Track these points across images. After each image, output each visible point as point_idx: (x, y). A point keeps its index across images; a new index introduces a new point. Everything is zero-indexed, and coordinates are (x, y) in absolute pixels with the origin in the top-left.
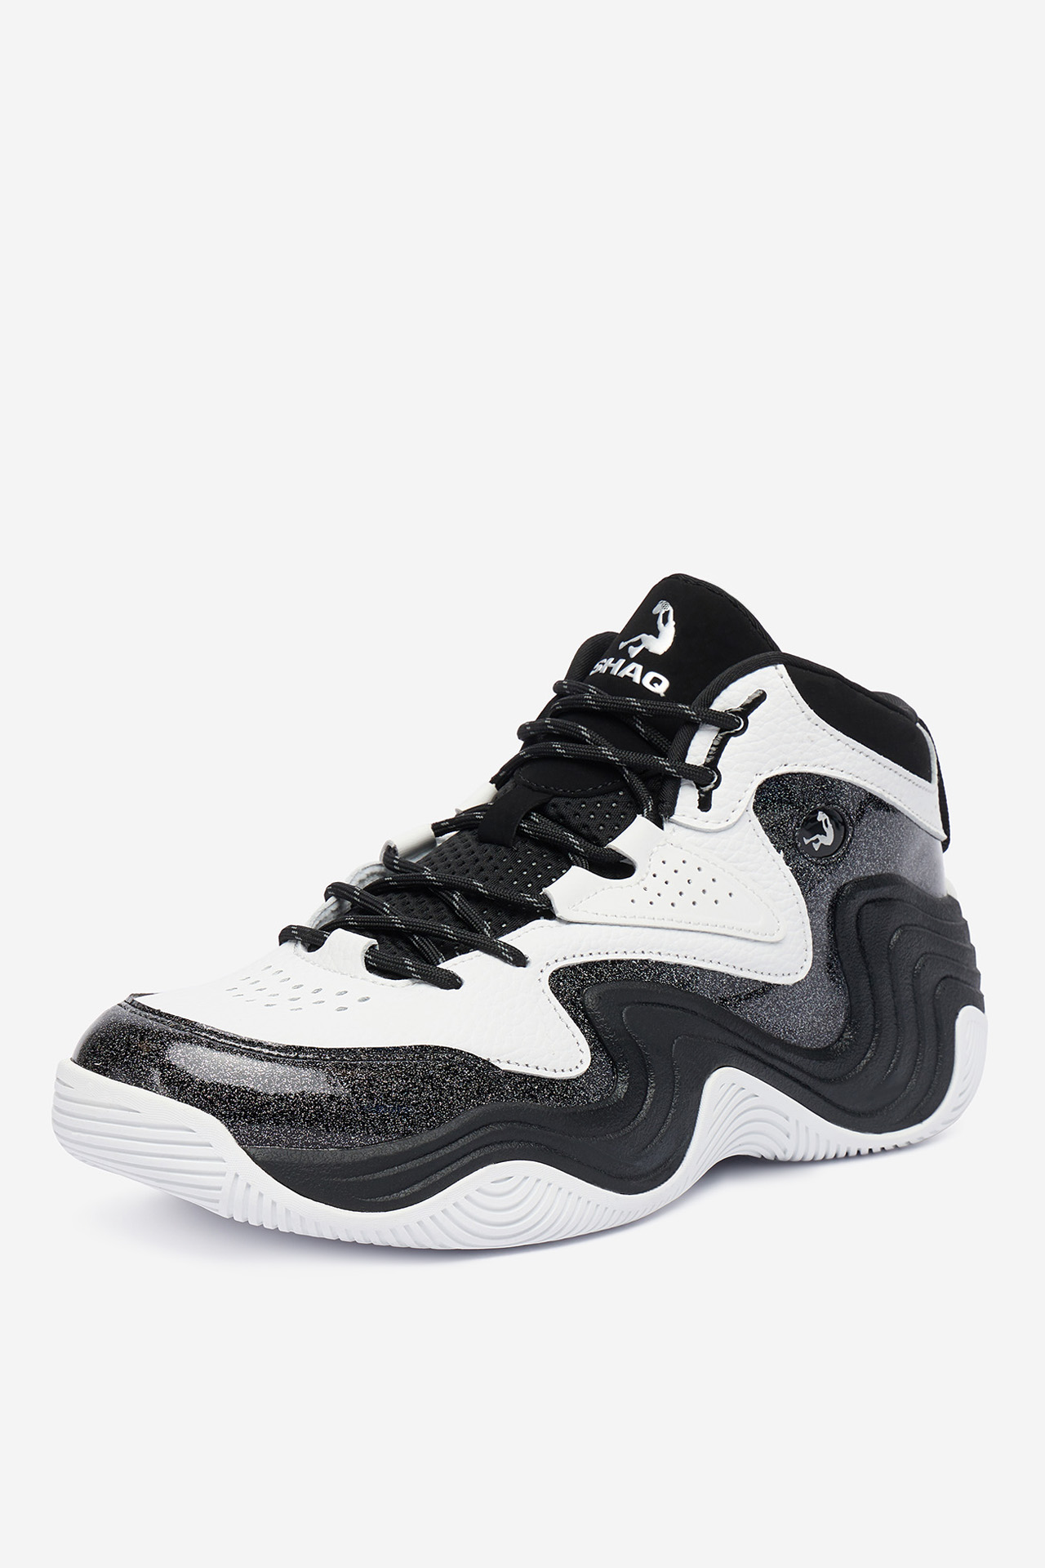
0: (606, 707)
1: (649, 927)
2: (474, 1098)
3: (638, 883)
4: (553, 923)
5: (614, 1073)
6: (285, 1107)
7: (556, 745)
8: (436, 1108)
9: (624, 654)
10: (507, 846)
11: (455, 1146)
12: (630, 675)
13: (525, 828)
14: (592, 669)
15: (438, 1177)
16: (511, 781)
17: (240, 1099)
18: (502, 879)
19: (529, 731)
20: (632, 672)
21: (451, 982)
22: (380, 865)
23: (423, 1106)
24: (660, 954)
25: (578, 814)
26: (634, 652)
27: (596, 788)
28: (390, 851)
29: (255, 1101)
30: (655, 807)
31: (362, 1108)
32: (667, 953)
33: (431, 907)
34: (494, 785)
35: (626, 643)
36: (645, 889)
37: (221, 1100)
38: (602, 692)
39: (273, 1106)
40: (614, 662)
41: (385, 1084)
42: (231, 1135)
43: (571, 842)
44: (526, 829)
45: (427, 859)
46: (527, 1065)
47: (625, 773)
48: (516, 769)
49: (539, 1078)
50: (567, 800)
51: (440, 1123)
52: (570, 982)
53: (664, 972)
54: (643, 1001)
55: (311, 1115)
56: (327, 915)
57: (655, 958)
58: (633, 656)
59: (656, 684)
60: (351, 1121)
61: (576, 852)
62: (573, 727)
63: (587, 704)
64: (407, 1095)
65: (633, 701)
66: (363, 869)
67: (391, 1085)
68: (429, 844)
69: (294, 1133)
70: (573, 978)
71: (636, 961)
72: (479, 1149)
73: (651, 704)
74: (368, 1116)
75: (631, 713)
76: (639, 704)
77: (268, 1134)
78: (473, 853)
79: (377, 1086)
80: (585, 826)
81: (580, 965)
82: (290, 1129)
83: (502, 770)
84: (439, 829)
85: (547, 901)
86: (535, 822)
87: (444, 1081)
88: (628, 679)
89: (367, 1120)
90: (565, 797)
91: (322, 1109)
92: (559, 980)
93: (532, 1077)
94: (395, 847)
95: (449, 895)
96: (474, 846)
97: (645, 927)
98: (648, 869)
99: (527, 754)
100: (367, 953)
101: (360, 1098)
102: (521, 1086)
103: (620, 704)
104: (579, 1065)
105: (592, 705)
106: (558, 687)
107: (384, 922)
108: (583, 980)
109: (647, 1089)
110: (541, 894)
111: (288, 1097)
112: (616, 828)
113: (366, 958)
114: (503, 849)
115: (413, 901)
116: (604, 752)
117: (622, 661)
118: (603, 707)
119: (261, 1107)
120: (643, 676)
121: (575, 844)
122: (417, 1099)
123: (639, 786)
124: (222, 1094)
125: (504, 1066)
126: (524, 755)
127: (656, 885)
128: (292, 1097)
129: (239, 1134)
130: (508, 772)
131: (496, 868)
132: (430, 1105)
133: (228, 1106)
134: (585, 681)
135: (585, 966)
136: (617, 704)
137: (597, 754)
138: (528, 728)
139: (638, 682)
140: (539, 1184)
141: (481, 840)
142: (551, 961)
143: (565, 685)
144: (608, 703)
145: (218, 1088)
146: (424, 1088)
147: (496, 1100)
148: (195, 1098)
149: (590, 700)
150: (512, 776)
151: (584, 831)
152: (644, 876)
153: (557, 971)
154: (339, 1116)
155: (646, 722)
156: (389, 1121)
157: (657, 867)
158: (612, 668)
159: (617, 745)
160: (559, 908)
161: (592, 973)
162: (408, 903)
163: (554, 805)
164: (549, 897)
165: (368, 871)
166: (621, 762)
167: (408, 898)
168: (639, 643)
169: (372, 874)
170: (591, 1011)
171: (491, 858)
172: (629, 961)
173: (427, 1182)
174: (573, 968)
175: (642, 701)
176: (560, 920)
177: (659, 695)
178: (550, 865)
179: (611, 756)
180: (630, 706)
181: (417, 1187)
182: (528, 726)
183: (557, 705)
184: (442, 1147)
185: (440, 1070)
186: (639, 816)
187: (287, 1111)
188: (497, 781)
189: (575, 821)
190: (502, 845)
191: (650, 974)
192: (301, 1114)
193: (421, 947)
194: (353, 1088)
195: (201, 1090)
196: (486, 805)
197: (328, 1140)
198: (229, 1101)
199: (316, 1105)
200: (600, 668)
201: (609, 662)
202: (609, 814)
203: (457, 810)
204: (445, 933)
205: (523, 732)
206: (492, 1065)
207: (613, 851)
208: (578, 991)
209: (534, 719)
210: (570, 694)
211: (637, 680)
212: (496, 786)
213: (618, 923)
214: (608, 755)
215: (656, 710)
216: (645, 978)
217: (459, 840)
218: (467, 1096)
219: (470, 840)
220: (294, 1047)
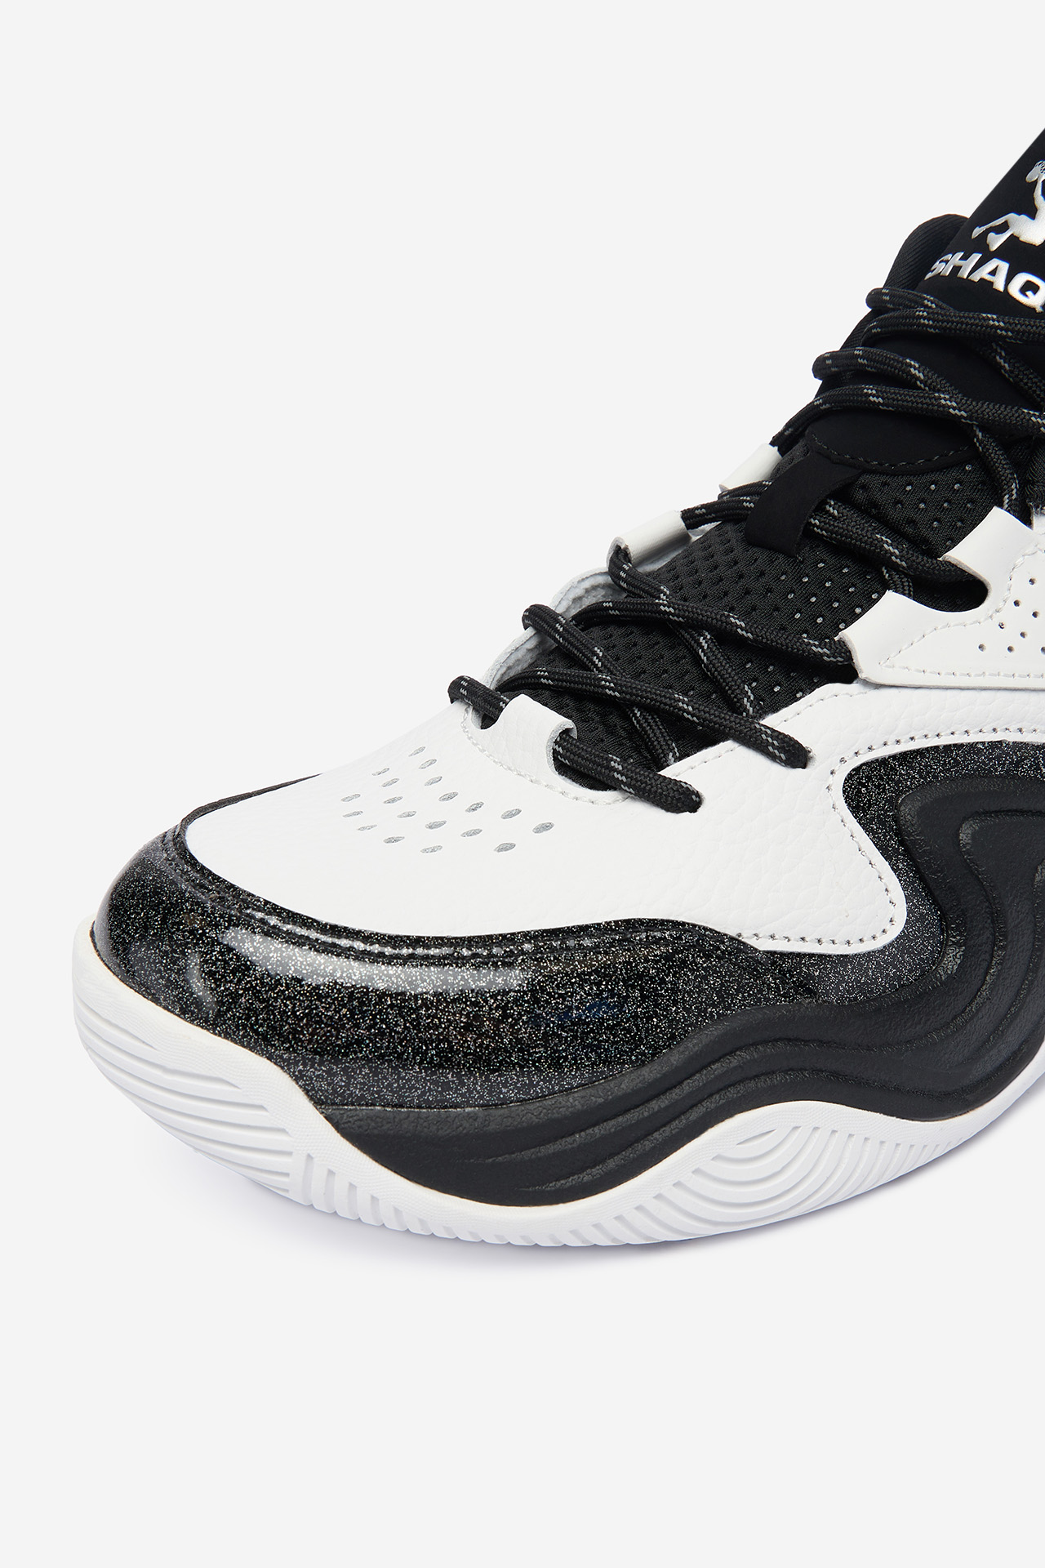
0: (950, 329)
1: (1006, 689)
2: (714, 1006)
3: (991, 617)
4: (854, 687)
5: (942, 930)
6: (388, 1047)
7: (870, 390)
8: (647, 1030)
9: (981, 245)
10: (788, 555)
11: (675, 1094)
12: (989, 278)
13: (815, 525)
14: (929, 270)
15: (648, 1144)
16: (801, 443)
17: (312, 1034)
18: (777, 609)
19: (830, 366)
20: (993, 273)
21: (684, 800)
22: (605, 573)
23: (624, 1029)
24: (1020, 730)
25: (900, 502)
26: (996, 241)
27: (929, 460)
28: (619, 555)
29: (337, 1038)
30: (1020, 491)
31: (519, 1041)
32: (1032, 728)
33: (667, 654)
34: (776, 448)
35: (984, 228)
36: (1001, 626)
37: (280, 1035)
38: (944, 306)
39: (367, 1046)
40: (964, 258)
41: (560, 996)
42: (300, 1090)
43: (886, 551)
44: (818, 527)
45: (670, 567)
46: (803, 939)
47: (977, 436)
48: (808, 425)
49: (822, 957)
50: (883, 479)
51: (653, 1055)
52: (878, 787)
53: (1026, 758)
54: (992, 809)
55: (432, 1058)
56: (520, 656)
57: (1012, 737)
58: (994, 247)
59: (1029, 293)
60: (501, 1064)
61: (894, 567)
62: (898, 362)
63: (919, 325)
64: (598, 1011)
65: (993, 320)
66: (579, 582)
67: (571, 996)
68: (680, 540)
69: (404, 1087)
70: (882, 778)
71: (983, 743)
72: (718, 1092)
73: (1021, 324)
74: (530, 1055)
75: (990, 338)
76: (1002, 324)
77: (361, 1089)
78: (736, 563)
79: (546, 1001)
80: (911, 522)
81: (894, 757)
82: (397, 1081)
83: (788, 425)
84: (692, 518)
85: (845, 651)
86: (832, 515)
87: (663, 981)
88: (986, 285)
89: (528, 1061)
90: (882, 473)
91: (451, 1047)
92: (860, 783)
93: (811, 955)
94: (626, 548)
95: (693, 638)
96: (738, 551)
97: (999, 689)
98: (1007, 593)
99: (824, 403)
100: (556, 742)
101: (516, 1024)
102: (793, 976)
103: (972, 324)
104: (888, 926)
105: (928, 326)
106: (874, 299)
107: (591, 685)
108: (899, 781)
109: (993, 951)
110: (836, 639)
111: (392, 1031)
112: (959, 524)
113: (554, 750)
114: (781, 557)
115: (641, 641)
116: (943, 402)
117: (976, 257)
118: (945, 329)
119: (347, 1047)
120: (1009, 278)
121: (892, 554)
122: (614, 1017)
123: (998, 458)
124: (282, 1026)
125: (764, 945)
126: (821, 404)
127: (1018, 619)
128: (399, 1029)
129: (313, 1089)
130: (796, 430)
131: (770, 590)
132: (637, 1026)
133: (292, 1046)
134: (917, 288)
135: (904, 757)
136: (967, 324)
137: (933, 405)
138: (828, 362)
139: (1001, 289)
140: (817, 1134)
141: (750, 541)
142: (848, 755)
143: (886, 294)
144: (953, 322)
145: (275, 1016)
146: (628, 996)
147: (750, 1005)
148: (239, 1030)
149: (924, 318)
150: (802, 435)
151: (909, 530)
152: (1001, 604)
153: (857, 770)
154: (481, 1057)
155: (1012, 352)
156: (566, 1059)
157: (1021, 590)
158: (960, 267)
159: (965, 389)
160: (863, 662)
161: (913, 768)
162: (635, 645)
163: (864, 487)
164: (850, 646)
165: (587, 584)
166: (970, 417)
167: (637, 637)
168: (1004, 227)
169: (594, 588)
170: (910, 834)
171: (762, 574)
172: (972, 746)
173: (629, 1154)
174: (883, 762)
175: (1006, 320)
176: (867, 683)
177: (1034, 309)
178: (853, 585)
179: (954, 409)
180: (988, 326)
181: (611, 1164)
182: (828, 358)
183: (874, 327)
184: (657, 1096)
185: (657, 962)
186: (996, 509)
187: (390, 1054)
188: (782, 442)
189: (895, 514)
190: (780, 552)
191: (1004, 764)
192: (414, 1058)
193: (643, 729)
194: (505, 1008)
195: (248, 1018)
196: (759, 485)
197: (463, 1095)
198: (294, 1038)
199: (440, 1041)
200: (942, 268)
201: (956, 259)
202: (949, 502)
203: (721, 487)
204: (680, 709)
205: (821, 367)
206: (744, 944)
207: (953, 565)
208: (890, 801)
209: (838, 348)
210: (893, 310)
211: (999, 284)
212: (779, 450)
213: (957, 685)
214: (949, 407)
215: (1029, 333)
216: (996, 770)
217: (718, 540)
218: (701, 1003)
219: (733, 541)
220: (408, 937)
